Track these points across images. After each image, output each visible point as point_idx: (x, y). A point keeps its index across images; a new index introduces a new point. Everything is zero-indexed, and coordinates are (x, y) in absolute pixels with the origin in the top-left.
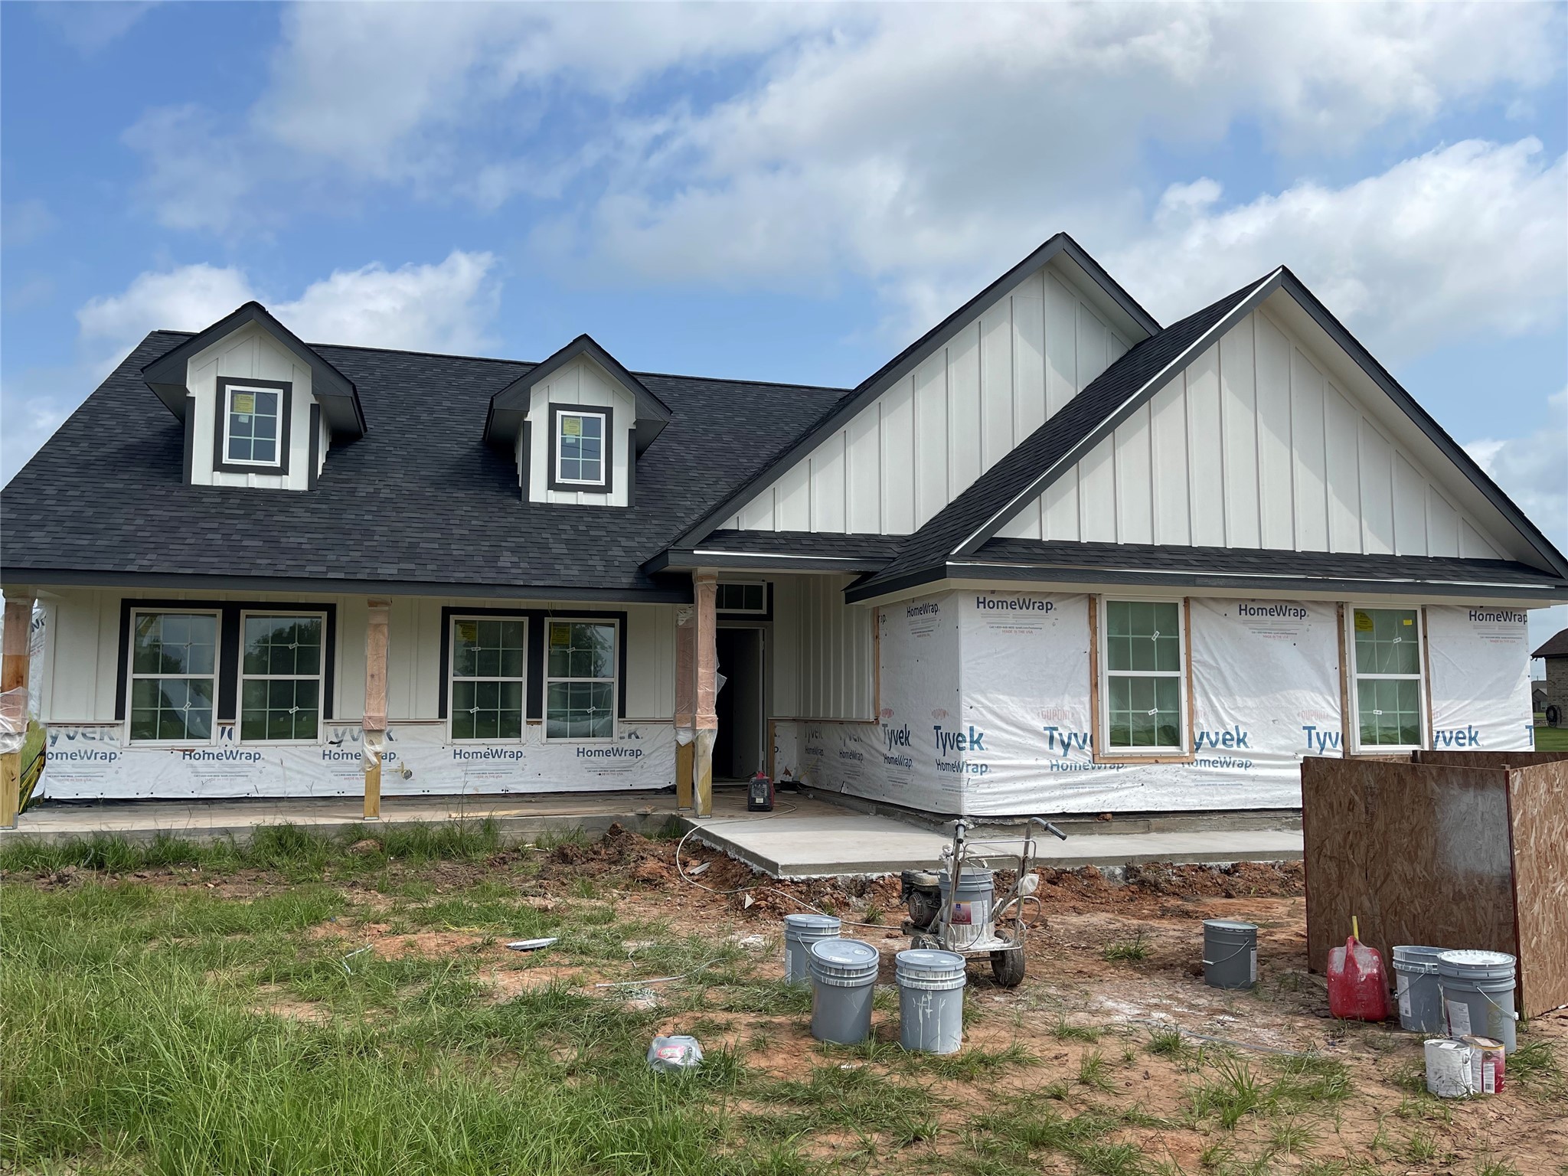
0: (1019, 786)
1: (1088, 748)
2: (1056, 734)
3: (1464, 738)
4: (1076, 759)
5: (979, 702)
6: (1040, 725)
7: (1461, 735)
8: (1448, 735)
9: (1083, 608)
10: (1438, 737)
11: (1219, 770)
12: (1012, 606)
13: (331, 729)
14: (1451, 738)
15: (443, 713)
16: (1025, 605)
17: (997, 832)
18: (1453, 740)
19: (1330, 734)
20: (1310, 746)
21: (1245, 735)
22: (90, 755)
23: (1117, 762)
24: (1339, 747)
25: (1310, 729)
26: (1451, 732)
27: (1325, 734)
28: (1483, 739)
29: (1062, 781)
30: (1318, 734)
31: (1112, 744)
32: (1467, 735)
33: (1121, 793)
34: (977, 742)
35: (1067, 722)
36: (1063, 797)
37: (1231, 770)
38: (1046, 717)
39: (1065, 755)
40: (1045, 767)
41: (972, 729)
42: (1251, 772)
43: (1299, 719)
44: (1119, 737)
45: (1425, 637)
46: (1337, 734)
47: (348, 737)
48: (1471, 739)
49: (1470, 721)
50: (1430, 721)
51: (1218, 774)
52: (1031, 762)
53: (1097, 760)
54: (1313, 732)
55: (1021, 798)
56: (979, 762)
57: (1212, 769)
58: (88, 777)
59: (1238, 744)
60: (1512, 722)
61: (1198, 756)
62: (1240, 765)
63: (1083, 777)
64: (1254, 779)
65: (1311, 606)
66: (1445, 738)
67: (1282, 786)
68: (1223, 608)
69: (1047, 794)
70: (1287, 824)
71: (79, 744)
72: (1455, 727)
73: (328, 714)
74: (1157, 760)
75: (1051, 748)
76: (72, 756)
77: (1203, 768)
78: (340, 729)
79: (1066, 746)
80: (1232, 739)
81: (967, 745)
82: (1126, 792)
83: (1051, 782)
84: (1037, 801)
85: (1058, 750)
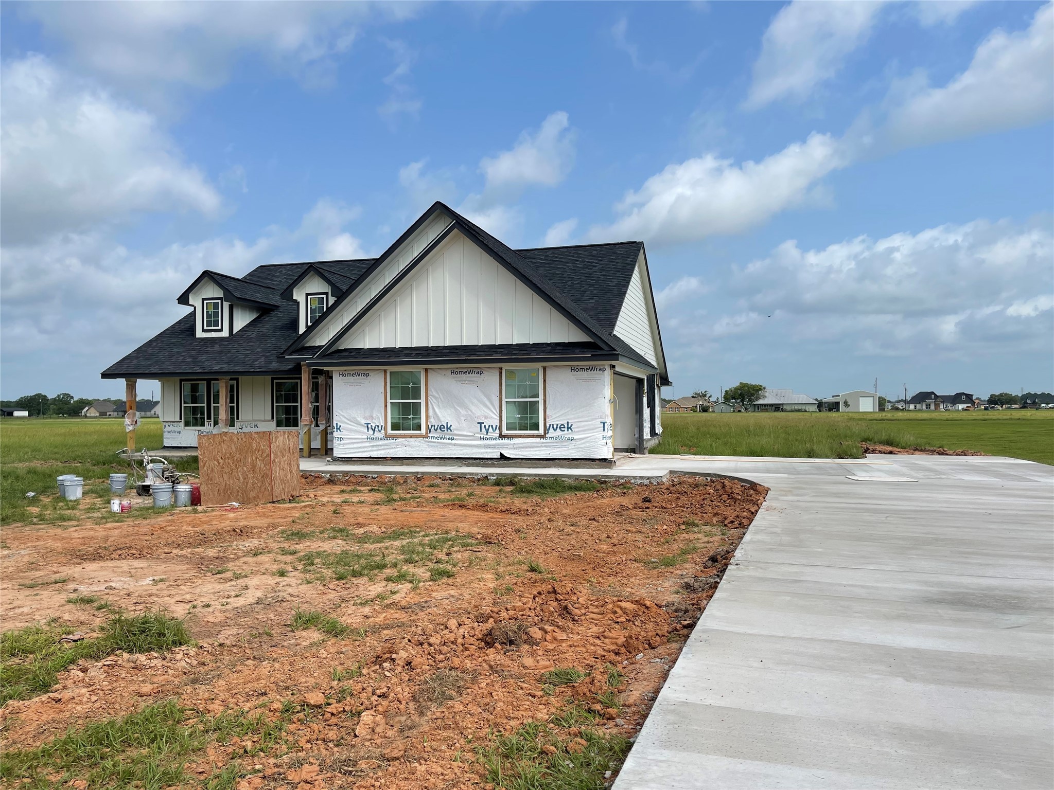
0: (355, 446)
1: (383, 431)
2: (369, 426)
3: (564, 428)
4: (378, 436)
5: (339, 413)
6: (363, 422)
7: (562, 426)
8: (555, 426)
9: (382, 375)
10: (550, 427)
11: (440, 441)
12: (353, 375)
13: (239, 423)
14: (557, 428)
15: (273, 418)
16: (358, 375)
17: (341, 463)
18: (558, 428)
19: (492, 426)
20: (481, 431)
21: (451, 426)
22: (175, 432)
23: (395, 437)
24: (497, 431)
25: (481, 424)
26: (557, 425)
27: (489, 426)
28: (574, 428)
29: (371, 444)
30: (485, 426)
31: (392, 430)
32: (566, 426)
33: (396, 450)
34: (339, 429)
35: (375, 421)
36: (372, 451)
37: (445, 441)
38: (365, 418)
39: (373, 434)
40: (365, 439)
41: (337, 424)
42: (454, 442)
43: (476, 419)
44: (395, 427)
45: (545, 381)
46: (497, 426)
47: (244, 426)
48: (568, 428)
49: (569, 419)
50: (545, 420)
51: (438, 443)
52: (360, 437)
53: (387, 437)
54: (483, 425)
55: (355, 450)
56: (339, 437)
57: (436, 440)
58: (174, 439)
59: (447, 431)
60: (592, 420)
61: (430, 435)
62: (449, 439)
63: (381, 443)
64: (455, 445)
65: (486, 369)
66: (553, 428)
67: (468, 448)
68: (444, 372)
69: (366, 449)
70: (465, 464)
71: (171, 428)
72: (560, 423)
73: (238, 418)
74: (411, 436)
75: (368, 431)
76: (170, 432)
77: (432, 440)
78: (242, 423)
79: (374, 430)
80: (444, 428)
81: (335, 430)
82: (399, 449)
83: (367, 444)
84: (362, 452)
85: (371, 432)
